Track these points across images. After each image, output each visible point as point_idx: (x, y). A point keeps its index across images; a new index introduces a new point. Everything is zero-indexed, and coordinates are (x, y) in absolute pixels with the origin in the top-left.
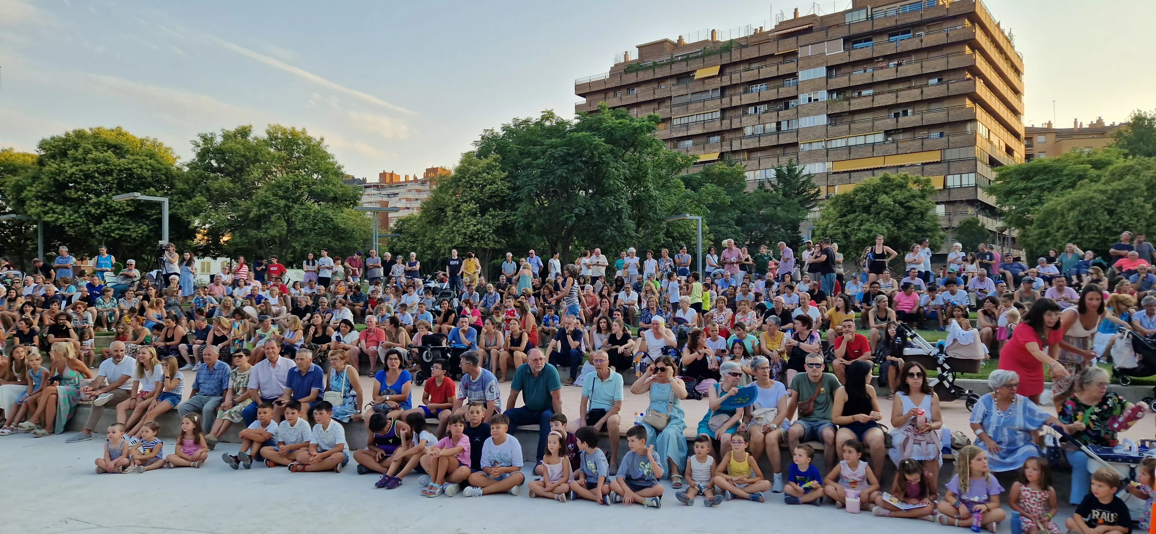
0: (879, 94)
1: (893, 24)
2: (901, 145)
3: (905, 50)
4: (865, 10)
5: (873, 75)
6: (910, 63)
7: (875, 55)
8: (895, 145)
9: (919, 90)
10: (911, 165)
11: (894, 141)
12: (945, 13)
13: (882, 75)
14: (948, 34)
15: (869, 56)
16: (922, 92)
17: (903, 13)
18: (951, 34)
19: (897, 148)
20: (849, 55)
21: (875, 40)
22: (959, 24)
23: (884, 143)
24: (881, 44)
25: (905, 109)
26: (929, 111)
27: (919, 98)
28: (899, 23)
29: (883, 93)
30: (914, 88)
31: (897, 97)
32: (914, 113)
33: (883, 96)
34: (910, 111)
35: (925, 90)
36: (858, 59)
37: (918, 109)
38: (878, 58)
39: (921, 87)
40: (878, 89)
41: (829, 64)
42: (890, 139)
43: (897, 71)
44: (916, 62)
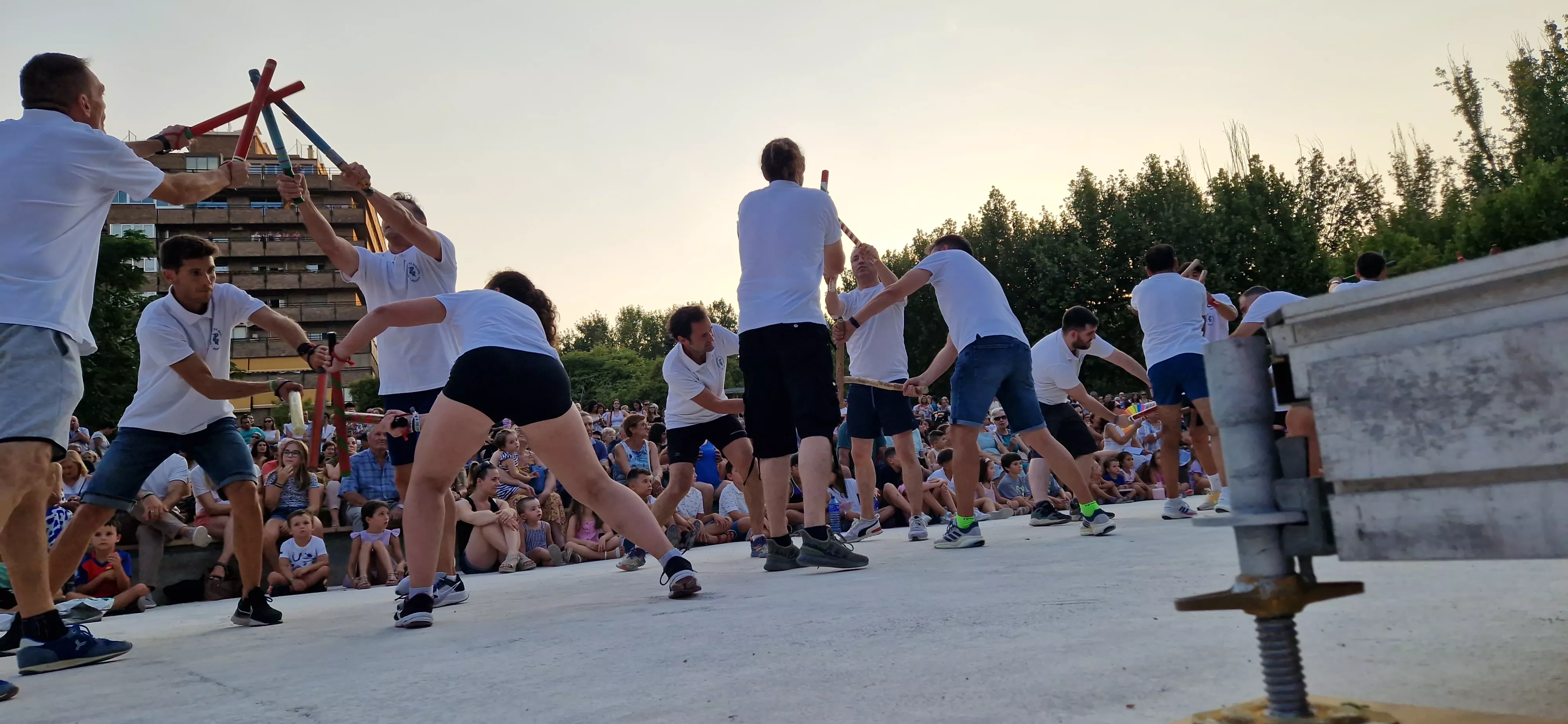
0: (239, 273)
1: (259, 185)
2: (272, 345)
3: (275, 221)
4: (216, 159)
5: (230, 248)
6: (282, 239)
7: (232, 221)
8: (264, 345)
9: (296, 277)
10: (288, 373)
11: (259, 340)
12: (327, 186)
13: (242, 249)
14: (331, 212)
15: (225, 220)
16: (300, 280)
17: (269, 174)
18: (336, 213)
19: (267, 347)
20: (194, 215)
21: (230, 202)
22: (343, 202)
23: (248, 340)
24: (241, 208)
25: (274, 298)
26: (307, 305)
27: (297, 286)
28: (266, 185)
29: (245, 273)
30: (290, 272)
31: (265, 281)
32: (287, 305)
33: (245, 278)
34: (281, 302)
35: (305, 277)
36: (206, 222)
37: (293, 300)
38: (236, 225)
39: (299, 273)
40: (238, 268)
41: (161, 222)
42: (255, 336)
43: (265, 247)
44: (292, 239)
